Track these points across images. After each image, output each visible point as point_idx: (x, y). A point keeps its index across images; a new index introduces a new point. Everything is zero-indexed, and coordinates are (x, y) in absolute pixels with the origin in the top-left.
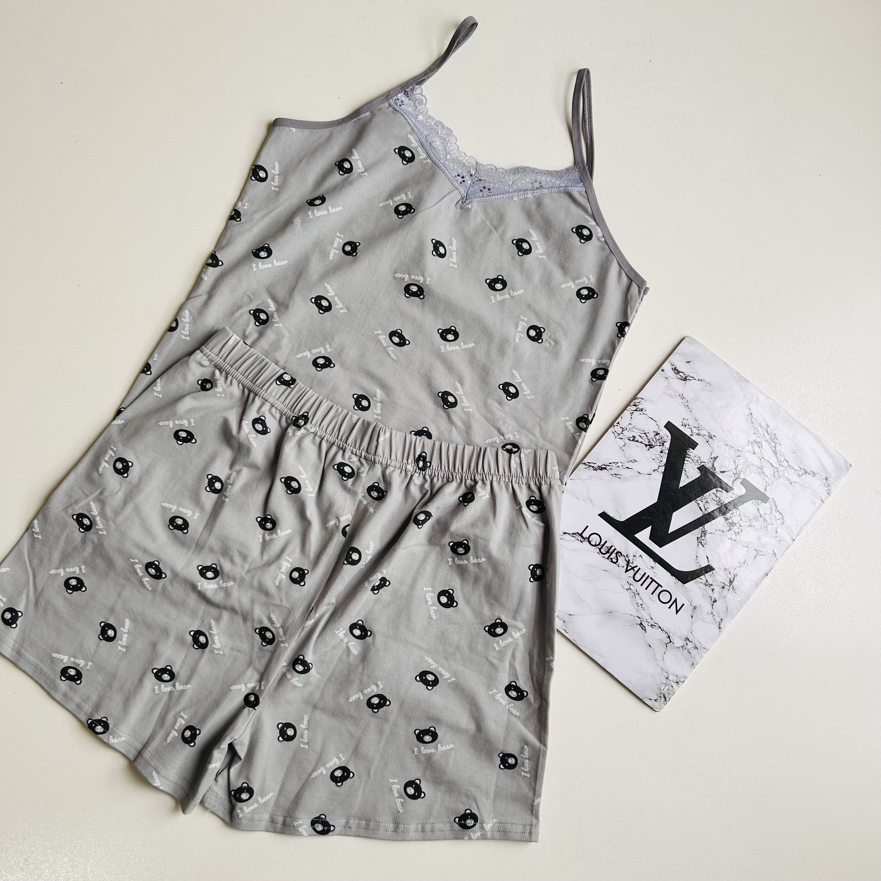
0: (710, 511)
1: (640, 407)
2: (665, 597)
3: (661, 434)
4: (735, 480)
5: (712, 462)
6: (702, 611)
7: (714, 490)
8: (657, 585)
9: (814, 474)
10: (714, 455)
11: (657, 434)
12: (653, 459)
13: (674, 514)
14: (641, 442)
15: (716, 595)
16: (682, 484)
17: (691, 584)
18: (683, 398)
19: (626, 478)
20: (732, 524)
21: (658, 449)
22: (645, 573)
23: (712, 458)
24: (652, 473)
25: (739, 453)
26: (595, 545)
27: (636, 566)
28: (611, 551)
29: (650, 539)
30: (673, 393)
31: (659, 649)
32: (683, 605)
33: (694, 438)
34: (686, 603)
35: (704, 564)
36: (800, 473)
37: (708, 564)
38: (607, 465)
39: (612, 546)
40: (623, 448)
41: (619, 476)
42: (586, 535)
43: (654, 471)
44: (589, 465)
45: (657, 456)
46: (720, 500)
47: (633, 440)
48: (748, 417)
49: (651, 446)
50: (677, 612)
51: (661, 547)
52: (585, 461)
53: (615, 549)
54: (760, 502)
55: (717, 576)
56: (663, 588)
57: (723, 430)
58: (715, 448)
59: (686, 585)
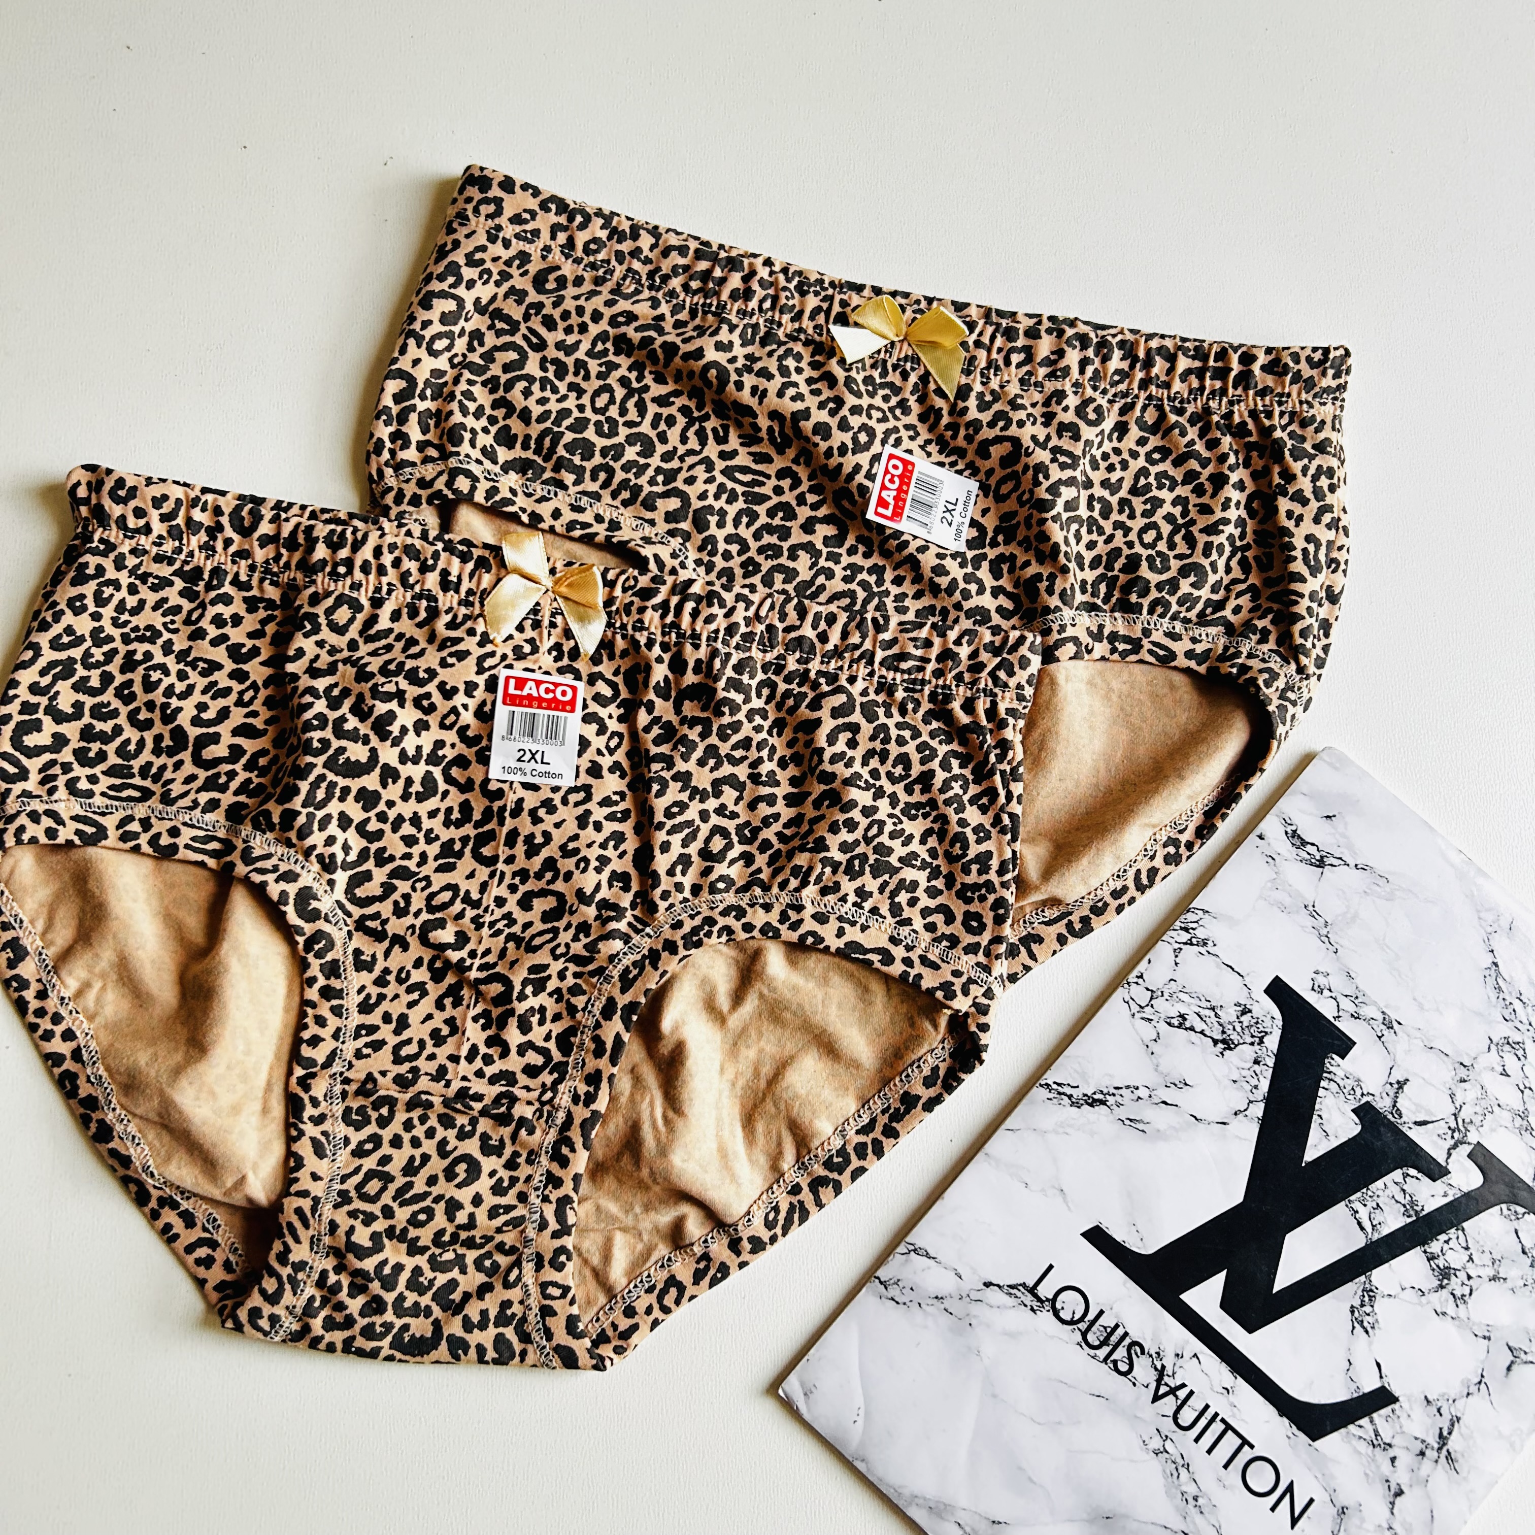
0: (1385, 1231)
1: (1201, 933)
2: (1261, 1478)
3: (1257, 1011)
4: (1455, 1146)
5: (1392, 1094)
6: (1363, 1520)
7: (1397, 1175)
8: (1239, 1441)
10: (1397, 1076)
11: (1245, 1011)
12: (1234, 1082)
13: (1288, 1237)
14: (1202, 1032)
15: (1401, 1476)
16: (1310, 1155)
17: (1333, 1442)
18: (1315, 914)
19: (1159, 1131)
20: (1446, 1273)
21: (1247, 1052)
22: (1207, 1407)
23: (1391, 1084)
24: (1232, 1118)
26: (1071, 1322)
27: (1183, 1386)
28: (1114, 1339)
29: (1223, 1306)
30: (1287, 901)
32: (1311, 1501)
33: (1346, 1026)
34: (1321, 1497)
35: (1370, 1384)
37: (1378, 1385)
38: (1108, 1094)
39: (1117, 1326)
40: (1154, 1047)
41: (1140, 1126)
42: (1046, 1290)
43: (1236, 1114)
44: (1059, 1091)
45: (1245, 1073)
46: (1413, 1203)
47: (1180, 1026)
48: (1487, 972)
49: (1228, 1045)
50: (1294, 1521)
51: (1250, 1331)
52: (1050, 1077)
53: (1126, 1334)
54: (1521, 1210)
55: (1404, 1419)
56: (1257, 1452)
57: (1421, 1007)
58: (1400, 1056)
59: (1319, 1443)
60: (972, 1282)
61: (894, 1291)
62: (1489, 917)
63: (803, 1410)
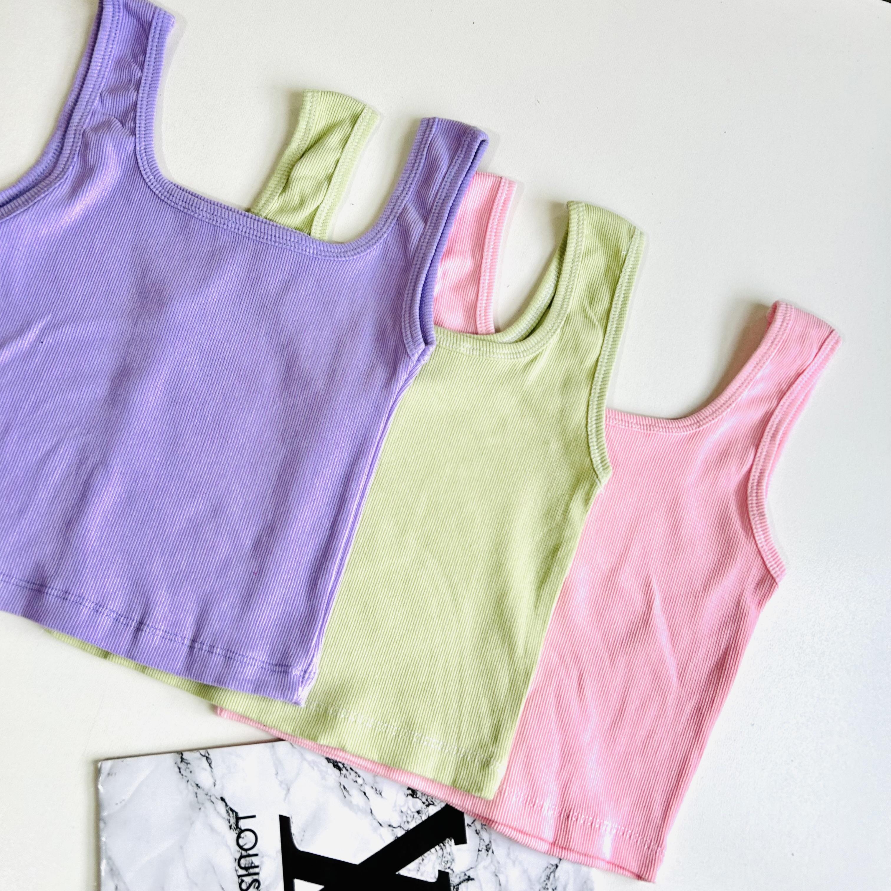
5: (462, 879)
10: (471, 874)
12: (402, 812)
16: (404, 872)
19: (351, 802)
21: (418, 804)
23: (465, 875)
24: (385, 826)
26: (241, 847)
28: (251, 871)
33: (469, 833)
38: (346, 769)
39: (257, 867)
41: (346, 793)
42: (243, 824)
43: (389, 826)
45: (409, 812)
48: (550, 866)
53: (257, 874)
58: (481, 866)
60: (217, 792)
61: (183, 766)
63: (101, 779)
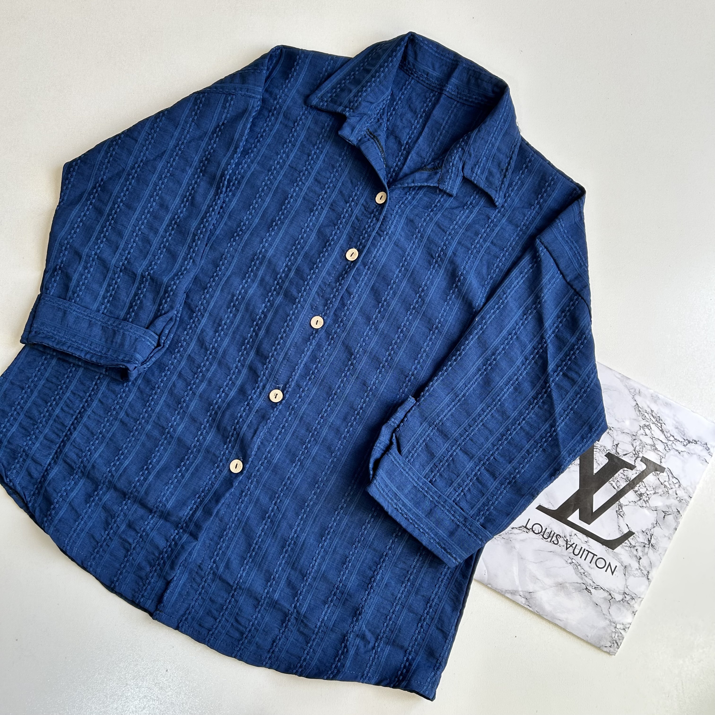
0: (621, 488)
2: (601, 563)
4: (636, 459)
5: (615, 449)
6: (632, 568)
7: (621, 471)
8: (593, 555)
9: (696, 442)
10: (616, 443)
13: (595, 496)
15: (640, 554)
16: (595, 471)
17: (619, 549)
20: (641, 495)
22: (582, 548)
23: (614, 446)
25: (634, 437)
26: (539, 533)
27: (574, 543)
28: (551, 535)
29: (580, 519)
31: (604, 606)
32: (616, 566)
34: (618, 565)
35: (626, 531)
36: (685, 443)
37: (628, 530)
39: (551, 531)
42: (529, 526)
46: (627, 478)
48: (635, 407)
50: (613, 573)
51: (589, 524)
53: (554, 533)
54: (658, 472)
55: (637, 538)
56: (598, 557)
57: (618, 421)
58: (615, 437)
59: (615, 550)
62: (632, 391)
